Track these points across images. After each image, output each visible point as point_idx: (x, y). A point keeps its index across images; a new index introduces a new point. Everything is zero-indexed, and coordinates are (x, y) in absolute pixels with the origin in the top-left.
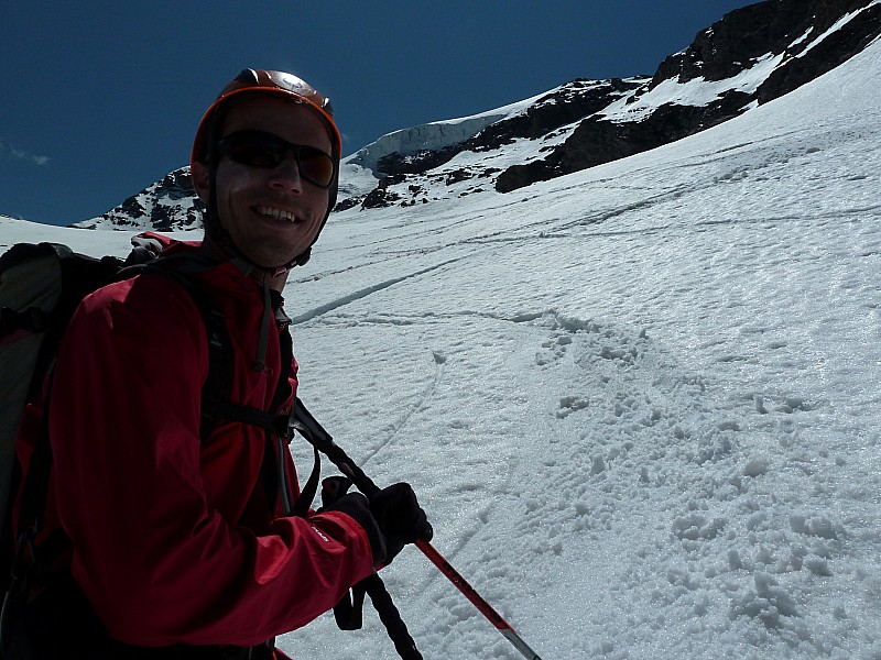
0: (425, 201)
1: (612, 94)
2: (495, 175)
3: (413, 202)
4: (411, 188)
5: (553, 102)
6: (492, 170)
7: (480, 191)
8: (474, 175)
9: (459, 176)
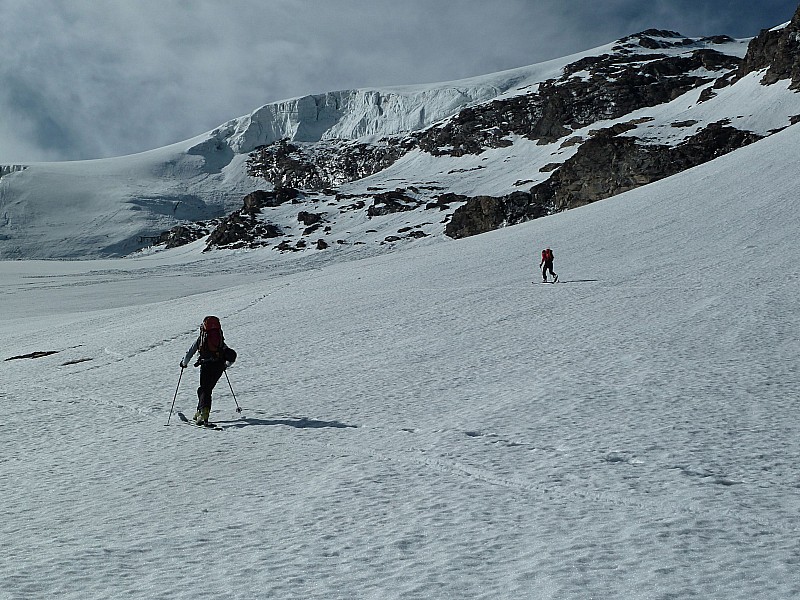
0: (322, 245)
1: (691, 74)
2: (455, 206)
3: (301, 244)
4: (303, 216)
5: (585, 75)
6: (452, 198)
7: (421, 234)
8: (421, 203)
9: (393, 201)
